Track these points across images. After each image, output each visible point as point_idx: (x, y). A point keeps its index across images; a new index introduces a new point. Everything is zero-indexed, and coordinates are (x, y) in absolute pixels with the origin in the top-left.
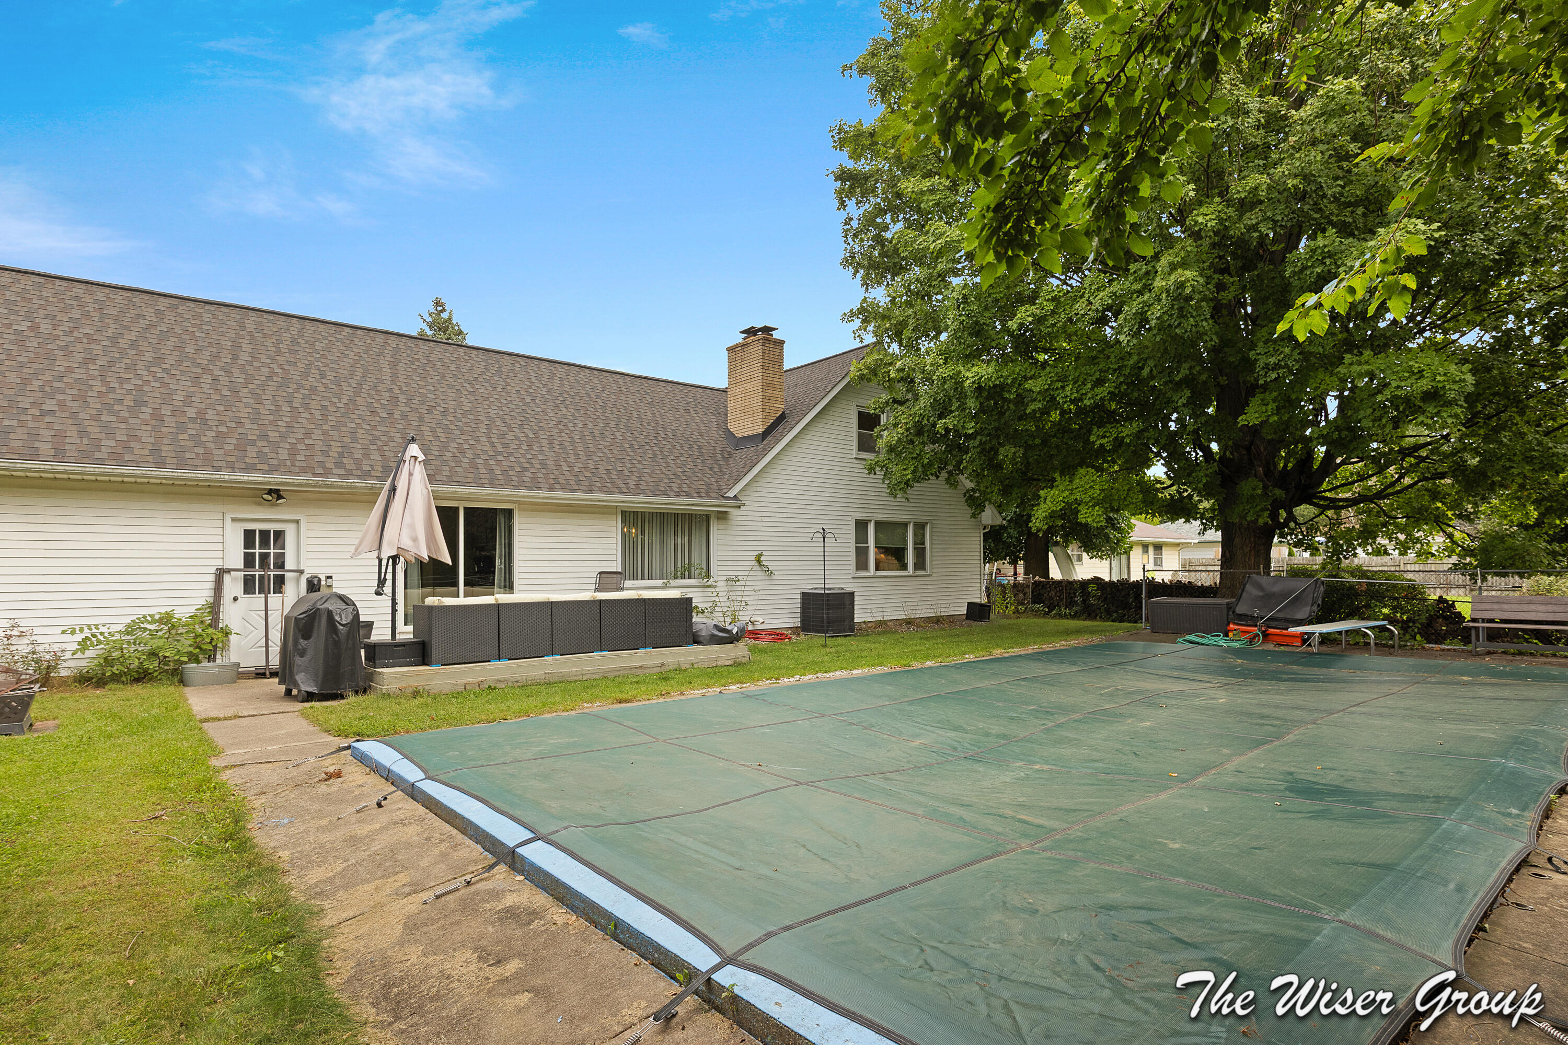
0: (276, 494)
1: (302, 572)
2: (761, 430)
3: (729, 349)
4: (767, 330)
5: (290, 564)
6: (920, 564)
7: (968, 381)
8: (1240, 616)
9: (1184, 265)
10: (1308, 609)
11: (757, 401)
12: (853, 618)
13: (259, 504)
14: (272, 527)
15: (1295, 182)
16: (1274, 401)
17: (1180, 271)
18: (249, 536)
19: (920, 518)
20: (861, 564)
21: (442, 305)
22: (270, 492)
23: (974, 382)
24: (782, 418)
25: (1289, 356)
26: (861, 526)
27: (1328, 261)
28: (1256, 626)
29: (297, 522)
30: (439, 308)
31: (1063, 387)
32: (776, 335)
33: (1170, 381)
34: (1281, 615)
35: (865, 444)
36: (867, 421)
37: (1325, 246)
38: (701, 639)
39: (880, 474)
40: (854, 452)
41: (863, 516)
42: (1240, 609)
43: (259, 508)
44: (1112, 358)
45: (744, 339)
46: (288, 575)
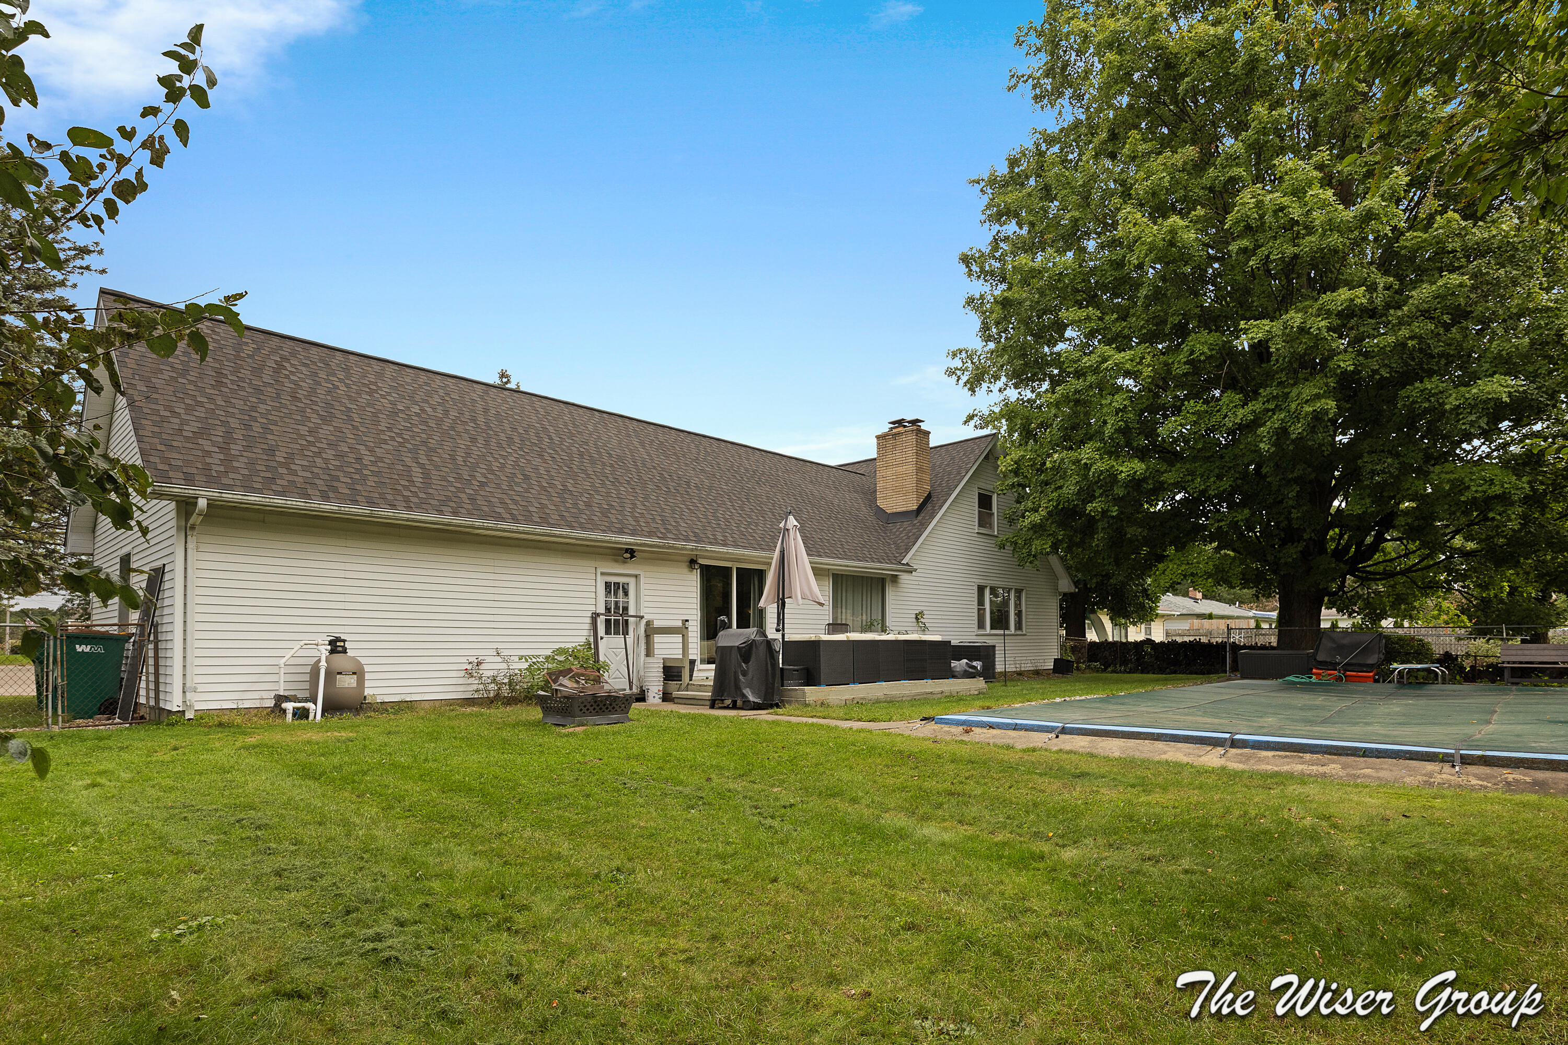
0: (632, 553)
1: (642, 617)
2: (915, 507)
3: (878, 437)
4: (915, 422)
5: (632, 611)
6: (1019, 626)
7: (1123, 475)
8: (1321, 663)
9: (1325, 395)
10: (1376, 656)
11: (911, 483)
12: (994, 668)
13: (616, 561)
14: (621, 580)
15: (1413, 342)
16: (1369, 496)
17: (1323, 400)
18: (608, 585)
19: (1019, 586)
20: (981, 625)
21: (508, 377)
22: (627, 550)
23: (1128, 476)
24: (929, 497)
25: (1390, 465)
26: (981, 589)
27: (1432, 399)
28: (1336, 670)
29: (636, 576)
30: (505, 380)
31: (1192, 480)
32: (924, 426)
33: (1284, 479)
34: (1353, 661)
35: (984, 520)
36: (985, 501)
37: (1432, 389)
38: (956, 674)
39: (1009, 548)
40: (976, 527)
41: (982, 582)
42: (1320, 657)
43: (616, 565)
44: (1227, 459)
45: (891, 429)
46: (631, 620)
